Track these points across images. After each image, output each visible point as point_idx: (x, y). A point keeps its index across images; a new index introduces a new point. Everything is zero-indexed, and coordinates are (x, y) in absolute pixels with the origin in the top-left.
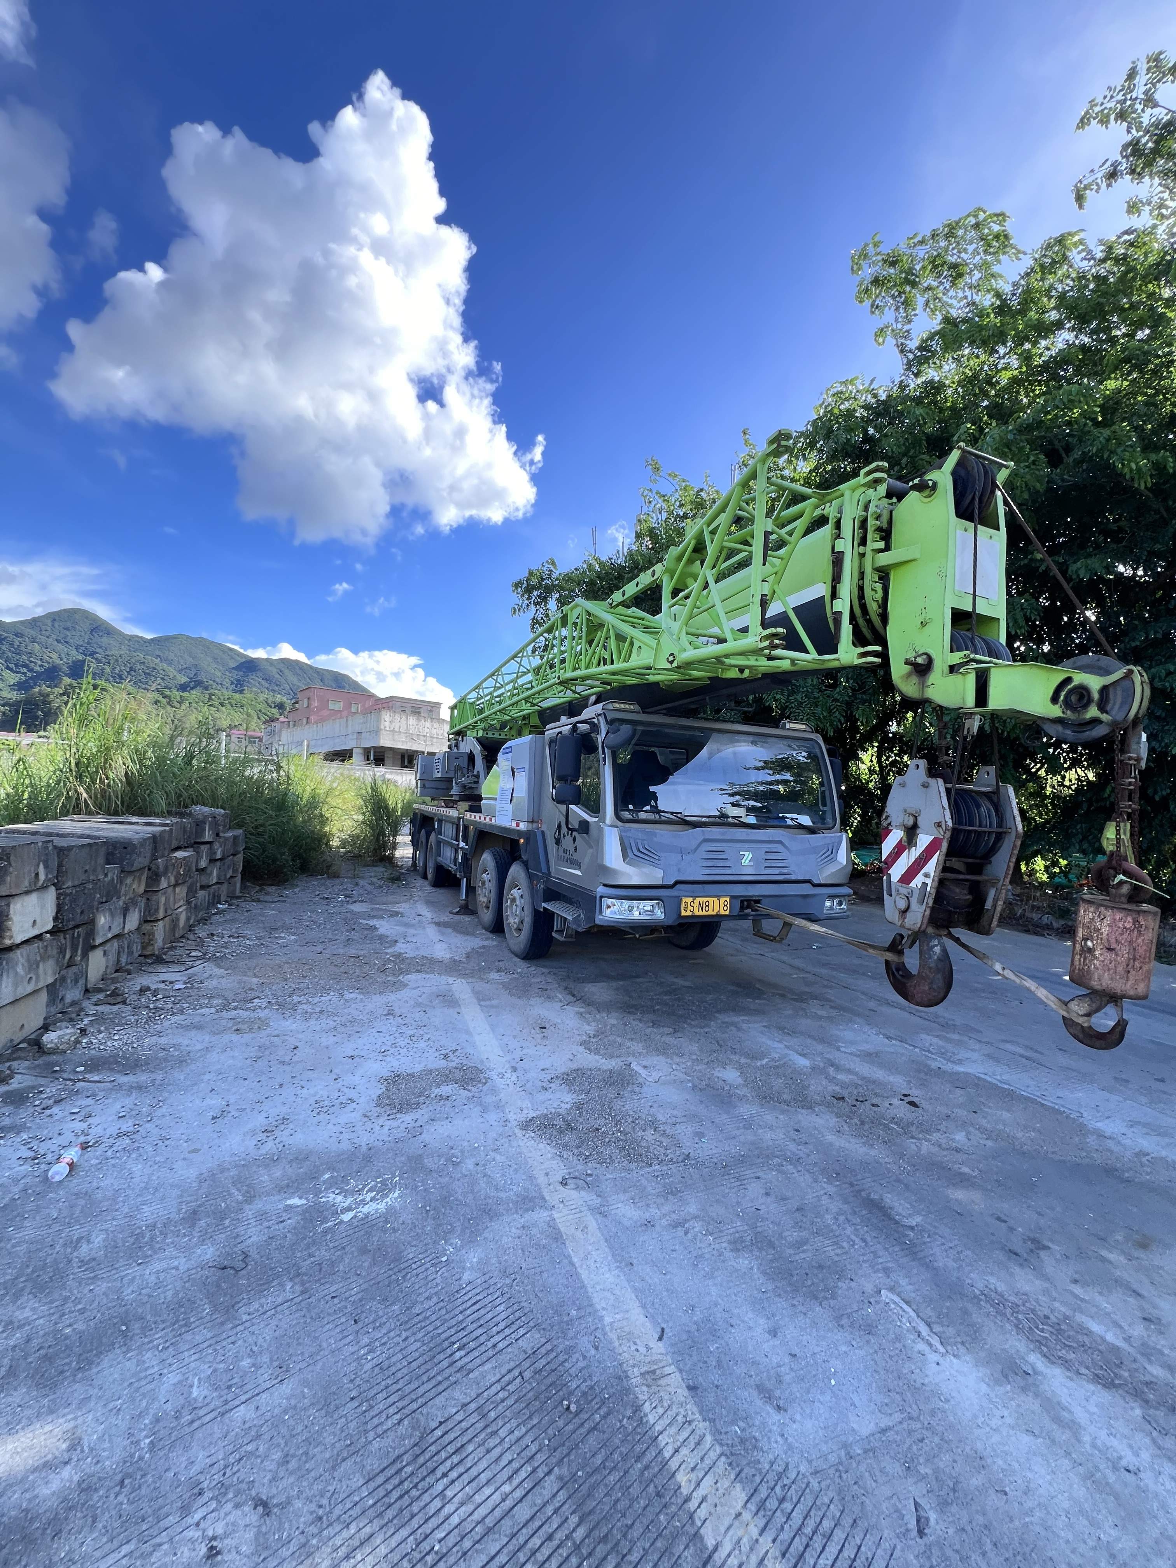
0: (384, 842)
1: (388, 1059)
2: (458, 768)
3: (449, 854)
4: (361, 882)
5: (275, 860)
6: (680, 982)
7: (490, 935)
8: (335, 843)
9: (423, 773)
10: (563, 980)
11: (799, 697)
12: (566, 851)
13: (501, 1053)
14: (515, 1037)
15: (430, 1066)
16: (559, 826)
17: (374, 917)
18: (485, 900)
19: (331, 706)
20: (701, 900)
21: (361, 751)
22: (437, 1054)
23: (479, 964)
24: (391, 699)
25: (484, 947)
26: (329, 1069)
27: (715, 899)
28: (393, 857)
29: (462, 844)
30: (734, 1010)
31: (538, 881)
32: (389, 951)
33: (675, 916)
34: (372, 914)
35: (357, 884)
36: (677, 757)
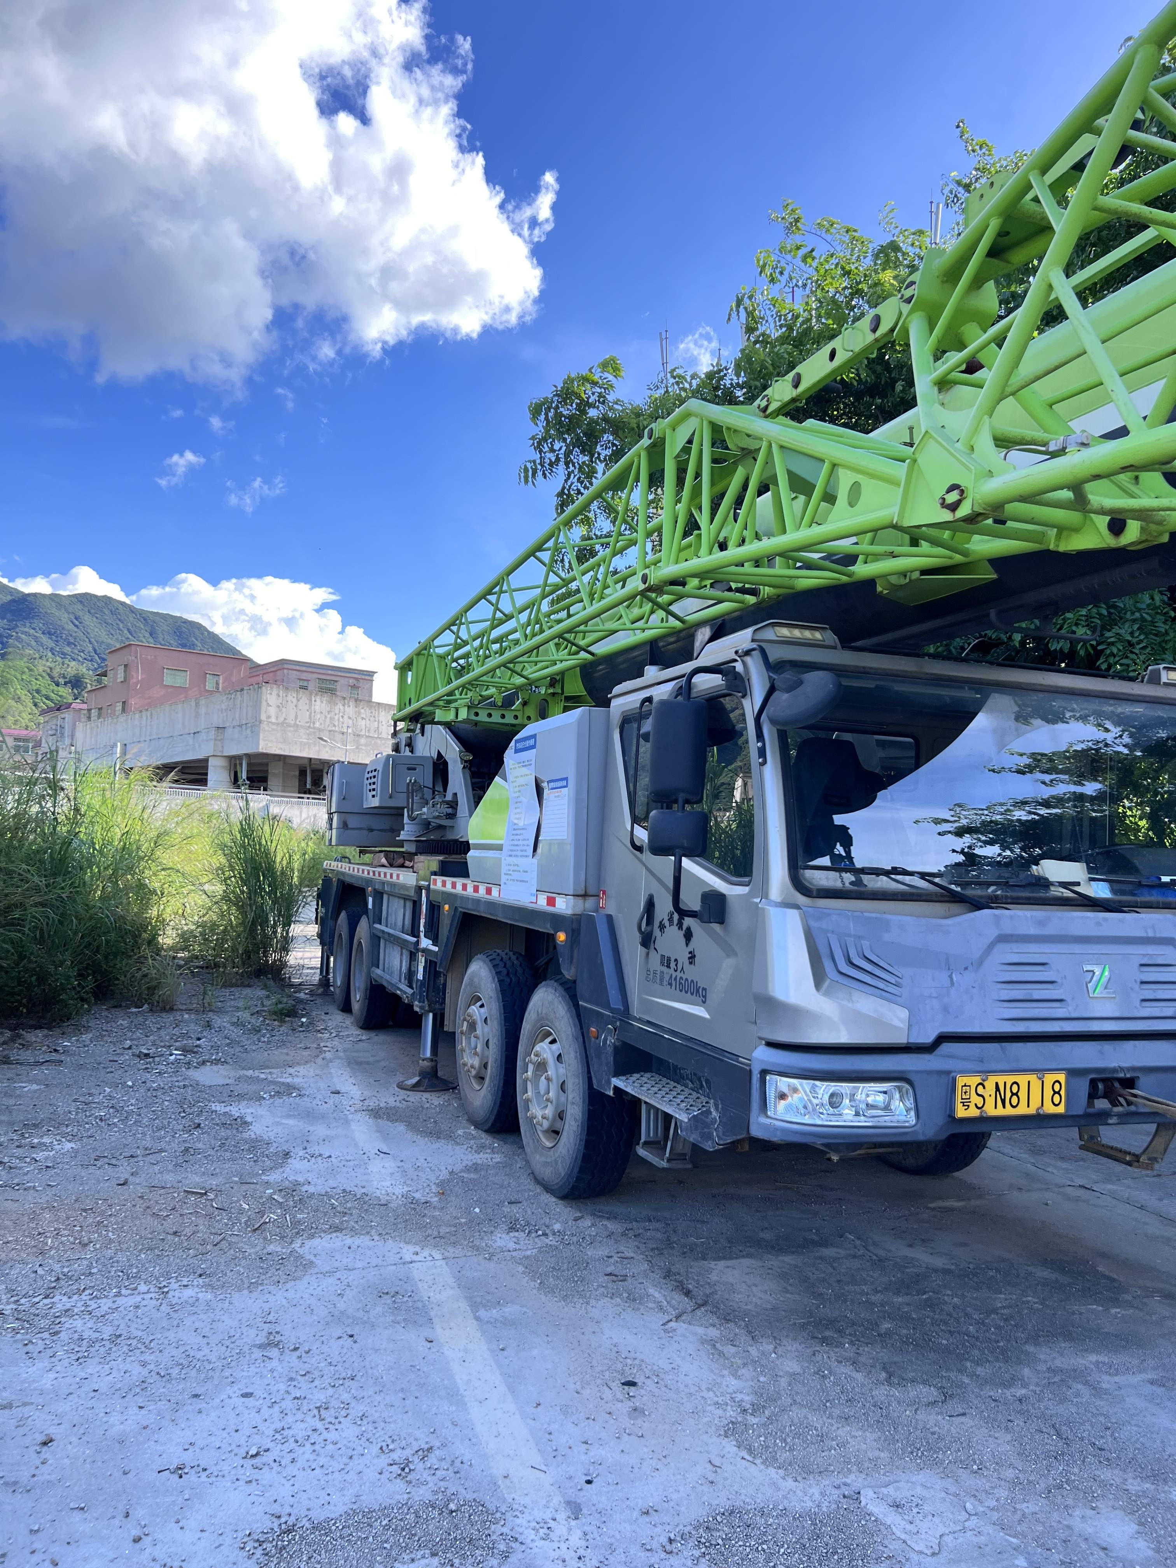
0: (265, 936)
1: (266, 1476)
2: (414, 789)
3: (397, 963)
4: (218, 1021)
5: (43, 977)
6: (923, 1257)
7: (486, 1139)
8: (168, 939)
9: (343, 799)
10: (659, 1251)
11: (1124, 631)
12: (666, 962)
13: (537, 1460)
14: (565, 1410)
15: (369, 1501)
16: (650, 905)
17: (241, 1097)
18: (476, 1062)
19: (168, 680)
20: (1001, 1079)
21: (222, 762)
22: (383, 1461)
23: (468, 1211)
24: (281, 665)
25: (475, 1168)
26: (122, 1509)
27: (1033, 1078)
28: (283, 965)
29: (425, 943)
30: (1068, 1336)
31: (602, 1029)
32: (274, 1177)
33: (939, 1120)
34: (238, 1090)
35: (209, 1025)
36: (893, 753)
